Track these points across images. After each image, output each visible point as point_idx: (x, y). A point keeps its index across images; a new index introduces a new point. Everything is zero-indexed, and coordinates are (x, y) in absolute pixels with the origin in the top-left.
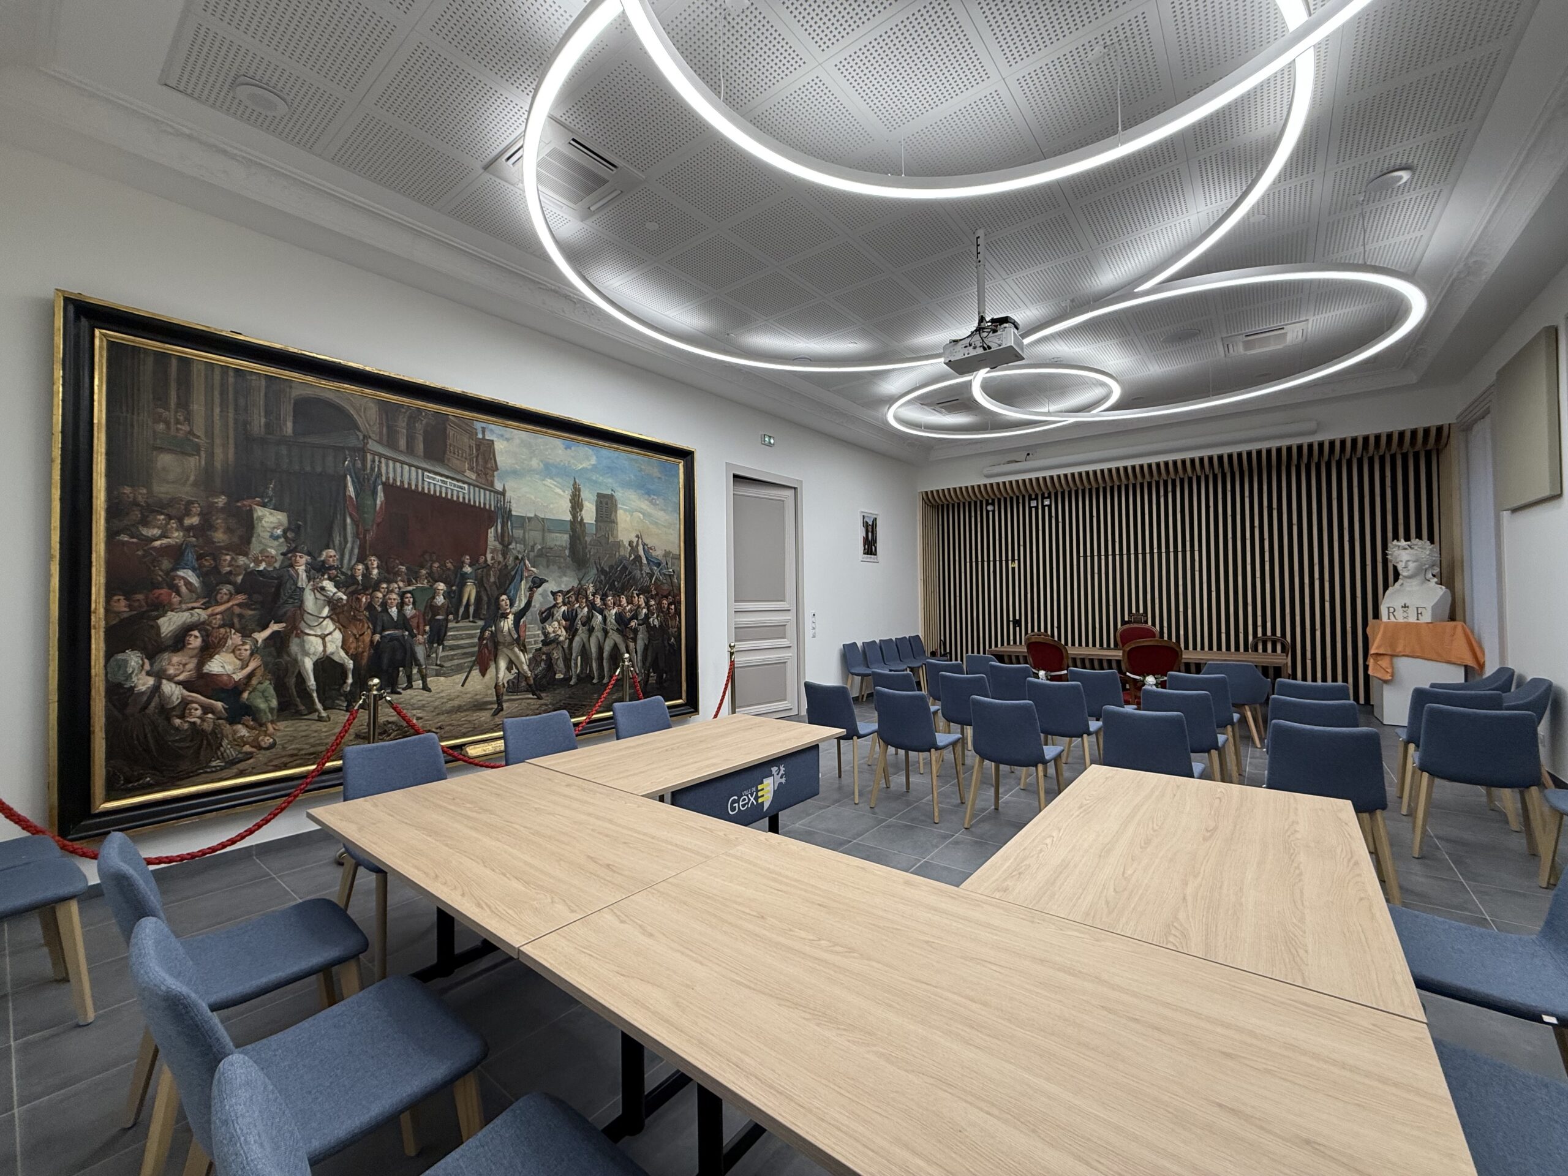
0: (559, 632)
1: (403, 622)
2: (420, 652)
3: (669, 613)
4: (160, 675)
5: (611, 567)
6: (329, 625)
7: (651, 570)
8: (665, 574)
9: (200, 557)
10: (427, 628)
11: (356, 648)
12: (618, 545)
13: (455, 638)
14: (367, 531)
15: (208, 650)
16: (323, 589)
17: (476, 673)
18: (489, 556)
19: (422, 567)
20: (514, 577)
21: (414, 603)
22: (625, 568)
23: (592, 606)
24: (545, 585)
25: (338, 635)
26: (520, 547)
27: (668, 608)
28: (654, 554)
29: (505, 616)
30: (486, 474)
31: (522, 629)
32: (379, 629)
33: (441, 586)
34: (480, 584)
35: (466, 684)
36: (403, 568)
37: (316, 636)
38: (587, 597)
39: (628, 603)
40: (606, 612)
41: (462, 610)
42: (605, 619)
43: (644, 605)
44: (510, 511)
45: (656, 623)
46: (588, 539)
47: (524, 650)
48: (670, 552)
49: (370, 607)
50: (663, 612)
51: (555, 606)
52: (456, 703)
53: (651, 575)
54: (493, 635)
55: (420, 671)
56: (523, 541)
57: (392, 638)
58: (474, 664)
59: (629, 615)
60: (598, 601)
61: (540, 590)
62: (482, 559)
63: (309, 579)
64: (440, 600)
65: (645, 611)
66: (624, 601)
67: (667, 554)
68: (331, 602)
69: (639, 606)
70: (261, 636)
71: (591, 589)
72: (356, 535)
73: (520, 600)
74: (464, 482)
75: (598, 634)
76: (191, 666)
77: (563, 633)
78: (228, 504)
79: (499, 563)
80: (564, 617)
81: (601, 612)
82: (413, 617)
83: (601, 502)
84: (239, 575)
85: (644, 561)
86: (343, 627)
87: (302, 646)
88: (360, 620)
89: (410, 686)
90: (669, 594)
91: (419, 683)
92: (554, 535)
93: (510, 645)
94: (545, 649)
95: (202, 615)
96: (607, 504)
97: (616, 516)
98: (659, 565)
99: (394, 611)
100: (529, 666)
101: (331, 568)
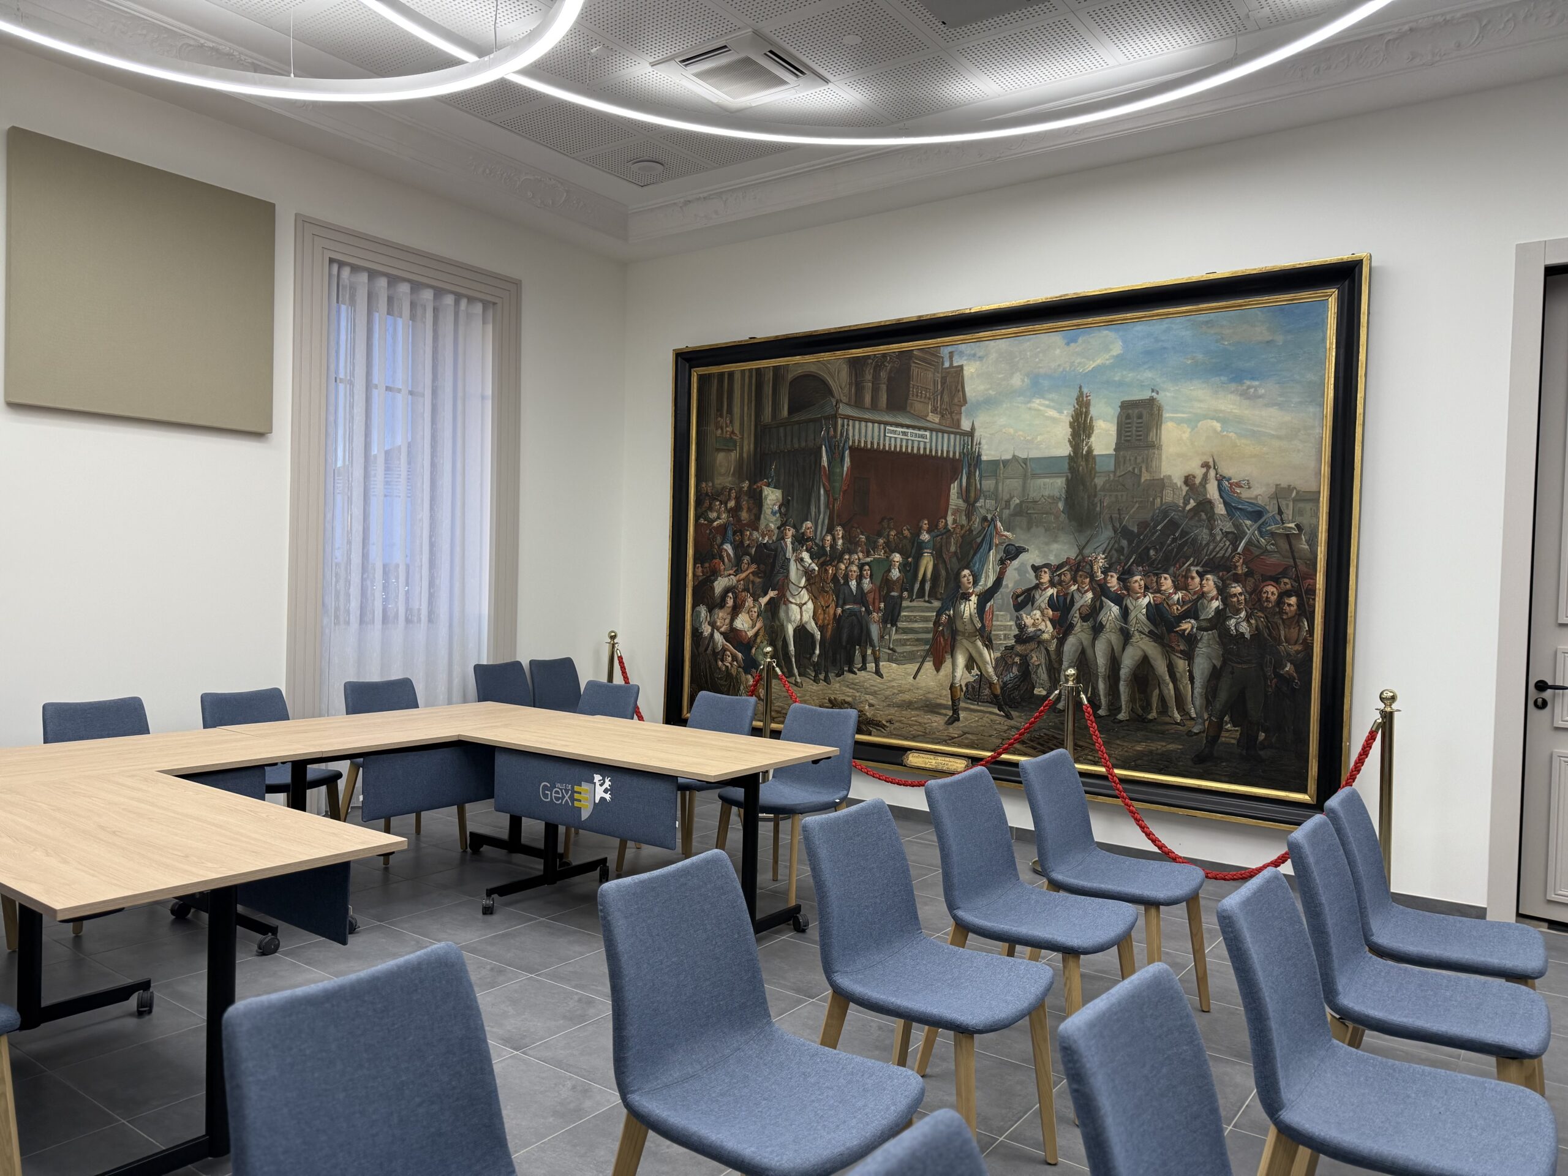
0: (1042, 627)
1: (861, 597)
2: (875, 630)
3: (1282, 612)
4: (713, 624)
5: (1143, 525)
6: (805, 596)
7: (1237, 526)
8: (1273, 534)
9: (734, 533)
10: (882, 605)
11: (824, 619)
12: (1161, 484)
13: (910, 619)
14: (835, 499)
15: (736, 611)
16: (802, 560)
17: (929, 665)
18: (950, 519)
19: (880, 535)
20: (980, 545)
21: (871, 576)
22: (1173, 525)
23: (1102, 590)
24: (1023, 557)
25: (810, 605)
26: (990, 503)
27: (1280, 602)
28: (1245, 494)
29: (966, 597)
30: (951, 413)
31: (987, 616)
32: (841, 602)
33: (897, 557)
34: (938, 556)
35: (919, 677)
36: (863, 538)
37: (796, 604)
38: (1092, 576)
39: (1177, 588)
40: (1129, 602)
41: (917, 586)
42: (1125, 613)
43: (1214, 592)
44: (979, 455)
45: (1244, 628)
46: (1099, 481)
47: (989, 644)
48: (1290, 489)
49: (835, 578)
50: (1263, 609)
51: (1037, 587)
52: (907, 697)
53: (1235, 538)
54: (951, 620)
55: (874, 653)
56: (995, 495)
57: (852, 613)
58: (928, 653)
59: (1176, 610)
60: (1113, 582)
61: (1016, 563)
62: (941, 524)
63: (794, 550)
64: (895, 573)
65: (1216, 604)
66: (1167, 583)
67: (1281, 493)
68: (808, 573)
69: (1203, 595)
70: (764, 601)
71: (1101, 562)
72: (827, 506)
73: (987, 576)
74: (925, 429)
75: (1110, 637)
76: (727, 621)
77: (1048, 630)
78: (749, 487)
79: (962, 526)
80: (1051, 603)
81: (1118, 600)
82: (870, 592)
83: (1128, 417)
84: (753, 547)
85: (1220, 509)
86: (814, 598)
87: (787, 612)
88: (827, 592)
89: (864, 668)
90: (1284, 573)
91: (871, 666)
92: (1040, 482)
93: (971, 636)
94: (1019, 648)
95: (734, 580)
96: (1140, 417)
97: (1158, 435)
98: (1257, 514)
99: (853, 584)
100: (995, 668)
101: (809, 539)
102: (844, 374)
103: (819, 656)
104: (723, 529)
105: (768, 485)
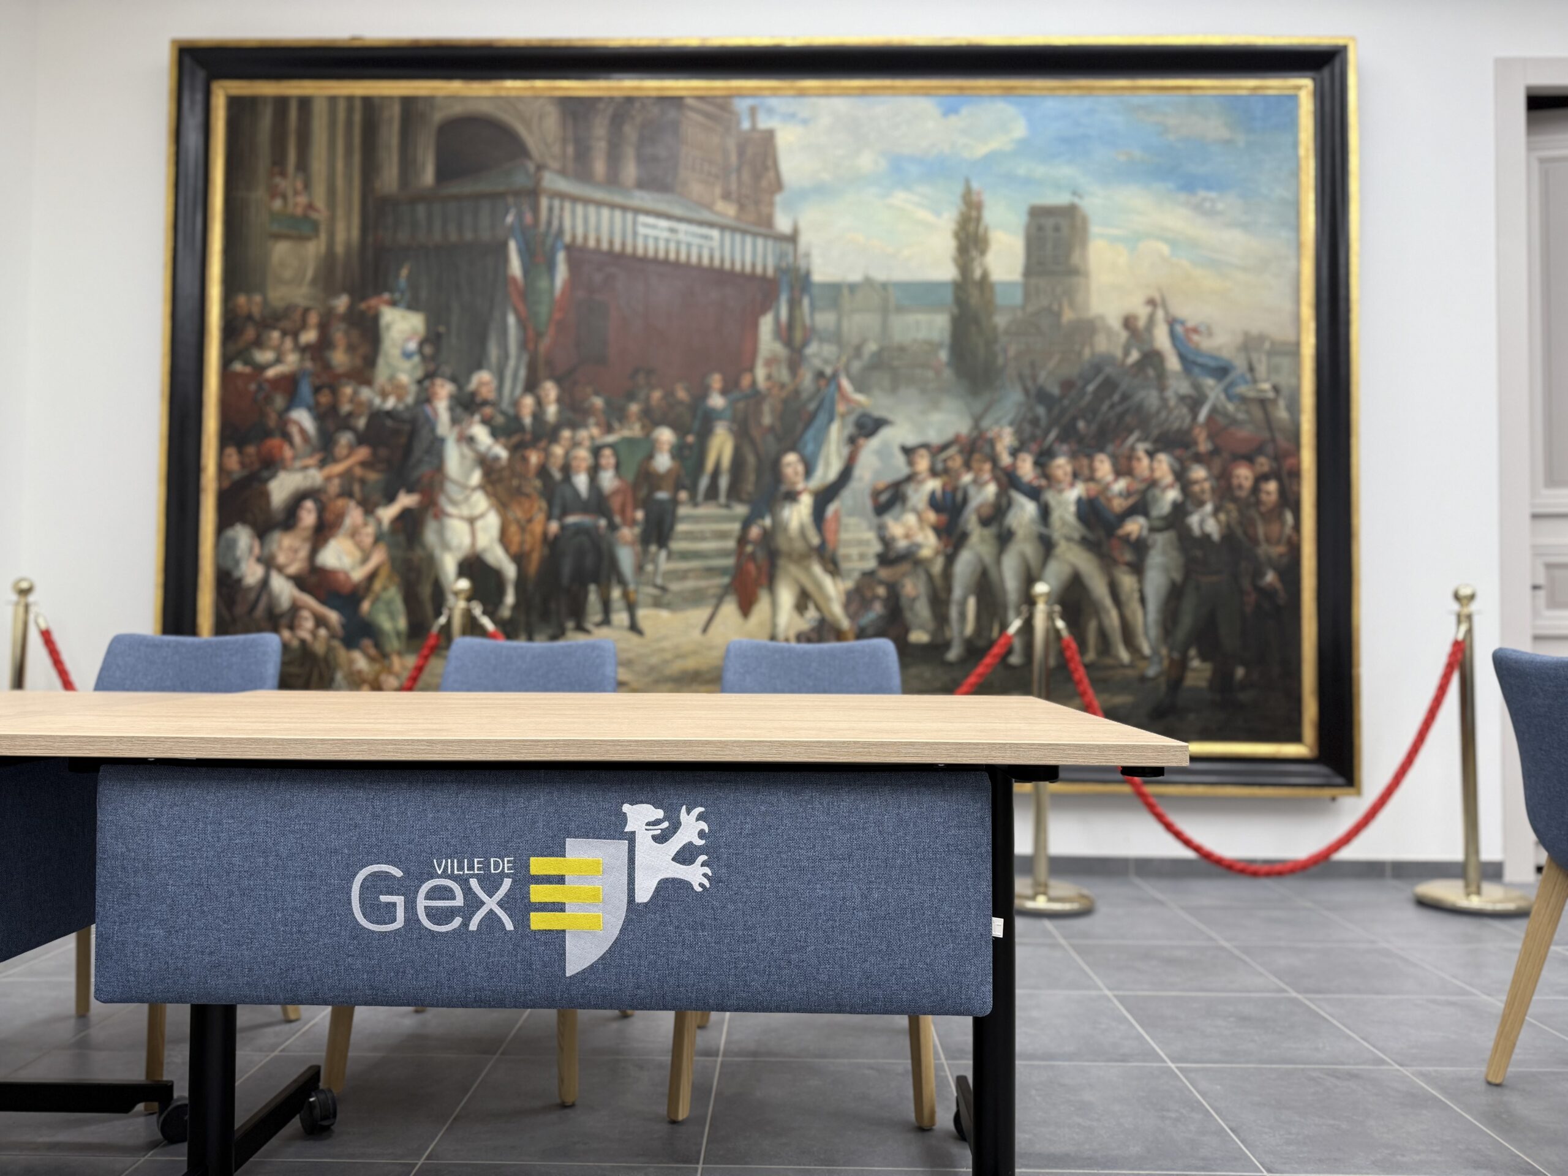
0: (919, 538)
1: (598, 503)
2: (626, 558)
4: (268, 562)
5: (1067, 385)
6: (480, 502)
7: (1197, 386)
8: (1243, 399)
9: (317, 390)
10: (640, 515)
11: (522, 543)
12: (1088, 328)
13: (690, 536)
14: (539, 335)
15: (322, 532)
16: (471, 440)
17: (730, 609)
18: (761, 373)
19: (631, 396)
20: (813, 416)
21: (618, 467)
22: (1109, 385)
23: (1009, 480)
24: (885, 433)
25: (492, 521)
26: (829, 350)
27: (1256, 489)
28: (1206, 344)
29: (792, 497)
30: (757, 203)
31: (829, 526)
32: (557, 511)
33: (666, 435)
34: (742, 433)
35: (712, 630)
36: (598, 402)
37: (462, 518)
38: (994, 460)
39: (1119, 473)
40: (1050, 497)
41: (704, 482)
42: (1045, 512)
43: (1169, 478)
44: (808, 274)
45: (1212, 528)
46: (1001, 321)
47: (833, 567)
48: (1261, 338)
49: (543, 472)
50: (1235, 500)
51: (910, 478)
52: (690, 664)
53: (1195, 403)
54: (768, 536)
55: (625, 595)
56: (836, 337)
57: (579, 529)
58: (725, 591)
59: (1119, 505)
60: (1026, 468)
61: (874, 443)
62: (746, 381)
63: (455, 421)
64: (663, 462)
65: (1172, 495)
66: (1103, 467)
67: (1250, 344)
68: (486, 463)
69: (1153, 483)
70: (388, 514)
71: (1006, 439)
72: (523, 345)
73: (828, 465)
74: (711, 225)
75: (1024, 547)
76: (304, 553)
77: (928, 543)
78: (351, 308)
79: (783, 386)
80: (934, 503)
81: (1034, 494)
82: (616, 492)
83: (1040, 228)
84: (359, 416)
85: (1173, 363)
86: (502, 505)
87: (441, 532)
88: (528, 496)
89: (606, 621)
90: (1260, 450)
91: (621, 617)
92: (911, 318)
93: (802, 559)
94: (884, 573)
96: (1057, 229)
97: (1084, 257)
98: (1222, 371)
99: (581, 481)
101: (485, 403)
102: (552, 122)
103: (516, 607)
104: (289, 385)
105: (393, 304)
